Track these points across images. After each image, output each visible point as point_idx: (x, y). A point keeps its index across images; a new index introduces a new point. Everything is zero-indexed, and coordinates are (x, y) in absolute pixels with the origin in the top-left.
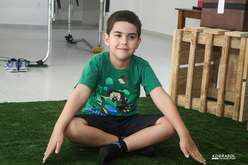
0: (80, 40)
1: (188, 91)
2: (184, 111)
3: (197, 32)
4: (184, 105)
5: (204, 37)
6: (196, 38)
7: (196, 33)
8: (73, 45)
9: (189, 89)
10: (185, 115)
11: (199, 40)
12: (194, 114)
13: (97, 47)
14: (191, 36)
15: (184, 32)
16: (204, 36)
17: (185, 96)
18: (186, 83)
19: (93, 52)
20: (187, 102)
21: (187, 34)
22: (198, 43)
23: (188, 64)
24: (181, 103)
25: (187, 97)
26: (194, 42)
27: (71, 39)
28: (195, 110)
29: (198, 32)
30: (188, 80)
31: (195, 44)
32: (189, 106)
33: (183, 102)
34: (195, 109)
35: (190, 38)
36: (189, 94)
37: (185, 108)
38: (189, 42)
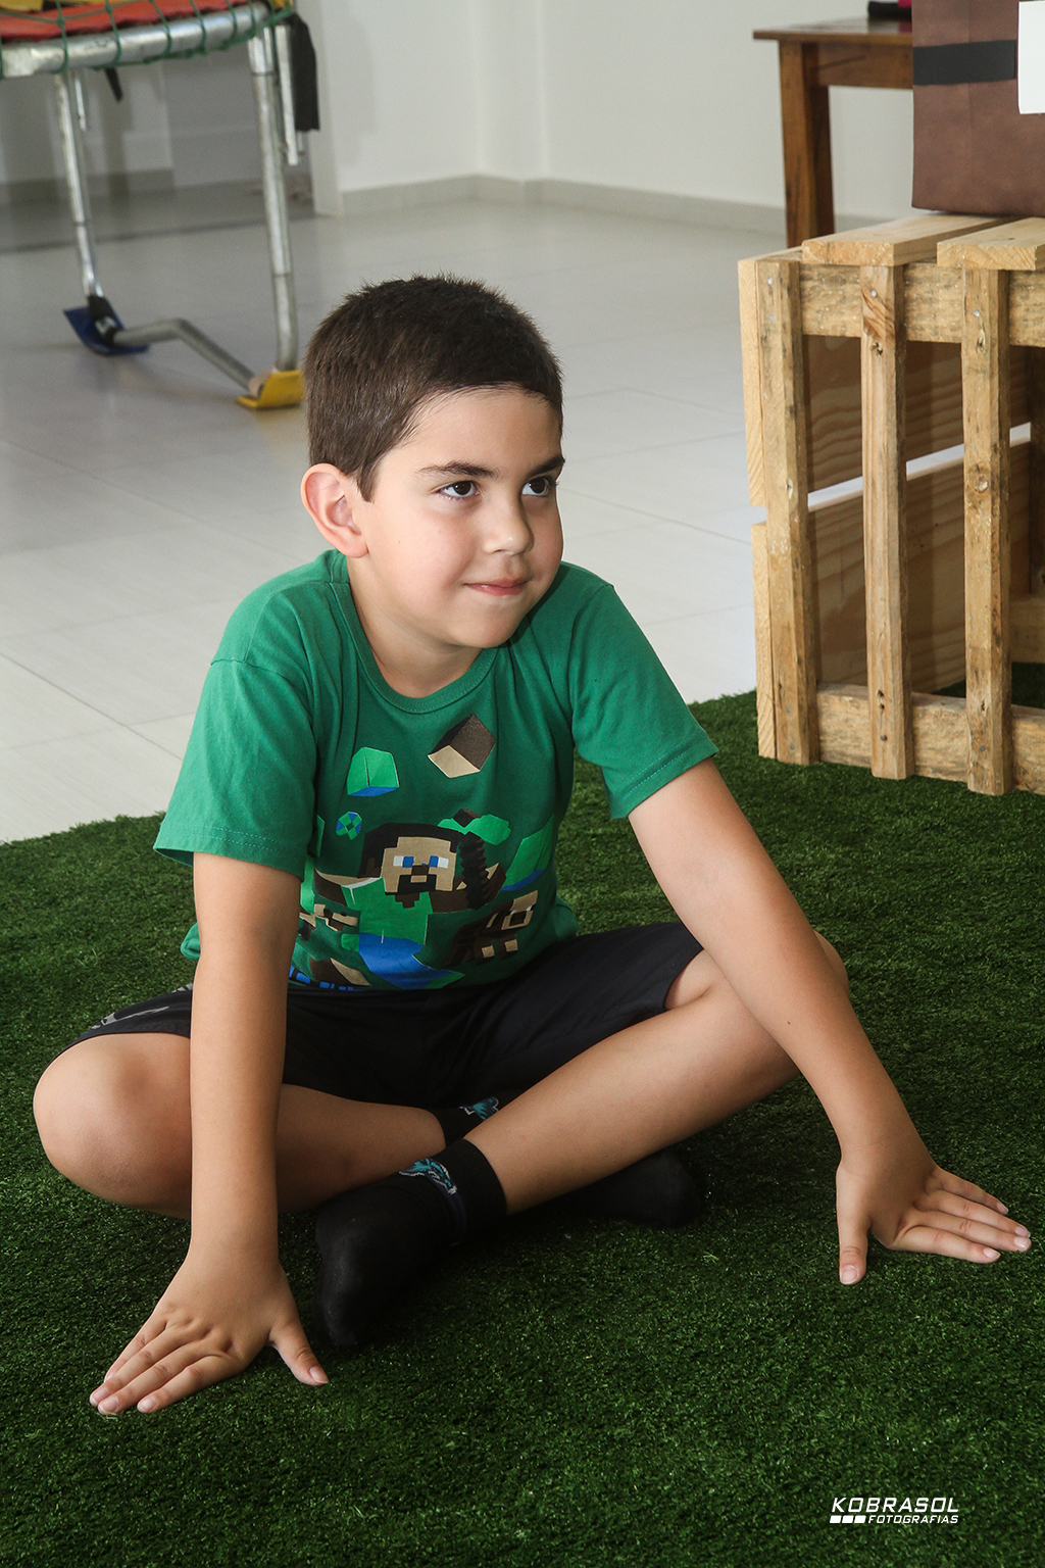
0: (166, 328)
1: (884, 663)
2: (871, 806)
3: (895, 268)
4: (869, 754)
5: (943, 295)
6: (892, 307)
7: (886, 271)
8: (123, 369)
9: (889, 648)
11: (915, 314)
12: (938, 821)
13: (275, 371)
14: (859, 297)
15: (806, 272)
16: (947, 287)
17: (866, 698)
18: (858, 600)
19: (253, 404)
20: (883, 734)
21: (833, 281)
22: (912, 336)
23: (861, 475)
24: (846, 745)
25: (882, 701)
26: (883, 333)
27: (103, 323)
28: (938, 780)
29: (903, 261)
30: (873, 593)
31: (888, 346)
32: (899, 764)
33: (859, 734)
34: (944, 778)
35: (854, 307)
36: (890, 683)
37: (877, 772)
38: (849, 334)
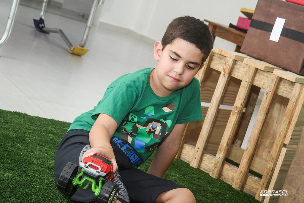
0: (56, 30)
1: (201, 142)
2: (188, 170)
3: (234, 60)
4: (190, 161)
5: (242, 69)
6: (230, 68)
7: (232, 60)
8: (42, 35)
9: (203, 139)
10: (189, 176)
11: (235, 71)
12: (202, 178)
13: (79, 46)
14: (224, 63)
16: (243, 68)
17: (194, 149)
18: (200, 129)
19: (71, 52)
20: (195, 157)
21: (220, 58)
22: (232, 75)
23: (210, 103)
24: (186, 157)
25: (197, 150)
26: (227, 72)
27: (41, 25)
28: (203, 171)
29: (236, 59)
30: (204, 126)
31: (227, 75)
32: (196, 165)
33: (190, 156)
34: (205, 171)
35: (222, 65)
36: (201, 146)
37: (191, 165)
38: (219, 70)
